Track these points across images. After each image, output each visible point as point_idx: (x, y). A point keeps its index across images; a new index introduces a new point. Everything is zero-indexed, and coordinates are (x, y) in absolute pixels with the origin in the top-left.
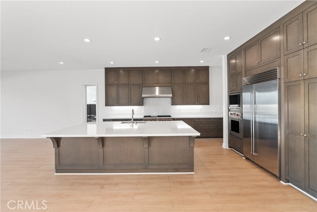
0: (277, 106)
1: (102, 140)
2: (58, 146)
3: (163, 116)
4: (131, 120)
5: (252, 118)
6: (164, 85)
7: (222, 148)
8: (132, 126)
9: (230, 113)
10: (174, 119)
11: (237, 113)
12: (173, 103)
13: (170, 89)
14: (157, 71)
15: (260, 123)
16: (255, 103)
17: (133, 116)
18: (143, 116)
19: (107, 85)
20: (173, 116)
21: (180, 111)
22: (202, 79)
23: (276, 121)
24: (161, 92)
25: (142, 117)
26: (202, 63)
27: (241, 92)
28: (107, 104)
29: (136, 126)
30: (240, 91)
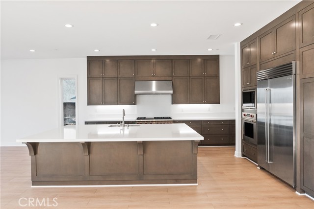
0: (292, 105)
1: (88, 145)
2: (35, 153)
3: (161, 118)
4: (122, 122)
5: (267, 120)
6: (163, 79)
7: (234, 157)
8: (123, 130)
9: (243, 113)
10: (175, 122)
11: (251, 114)
12: (174, 102)
13: (170, 83)
14: (153, 61)
15: (276, 126)
16: (270, 102)
17: (124, 118)
18: (136, 118)
19: (90, 78)
20: (174, 118)
21: (182, 111)
22: (211, 71)
23: (291, 123)
24: (158, 88)
25: (134, 119)
26: (210, 51)
27: (256, 89)
28: (90, 103)
29: (127, 130)
30: (254, 87)
